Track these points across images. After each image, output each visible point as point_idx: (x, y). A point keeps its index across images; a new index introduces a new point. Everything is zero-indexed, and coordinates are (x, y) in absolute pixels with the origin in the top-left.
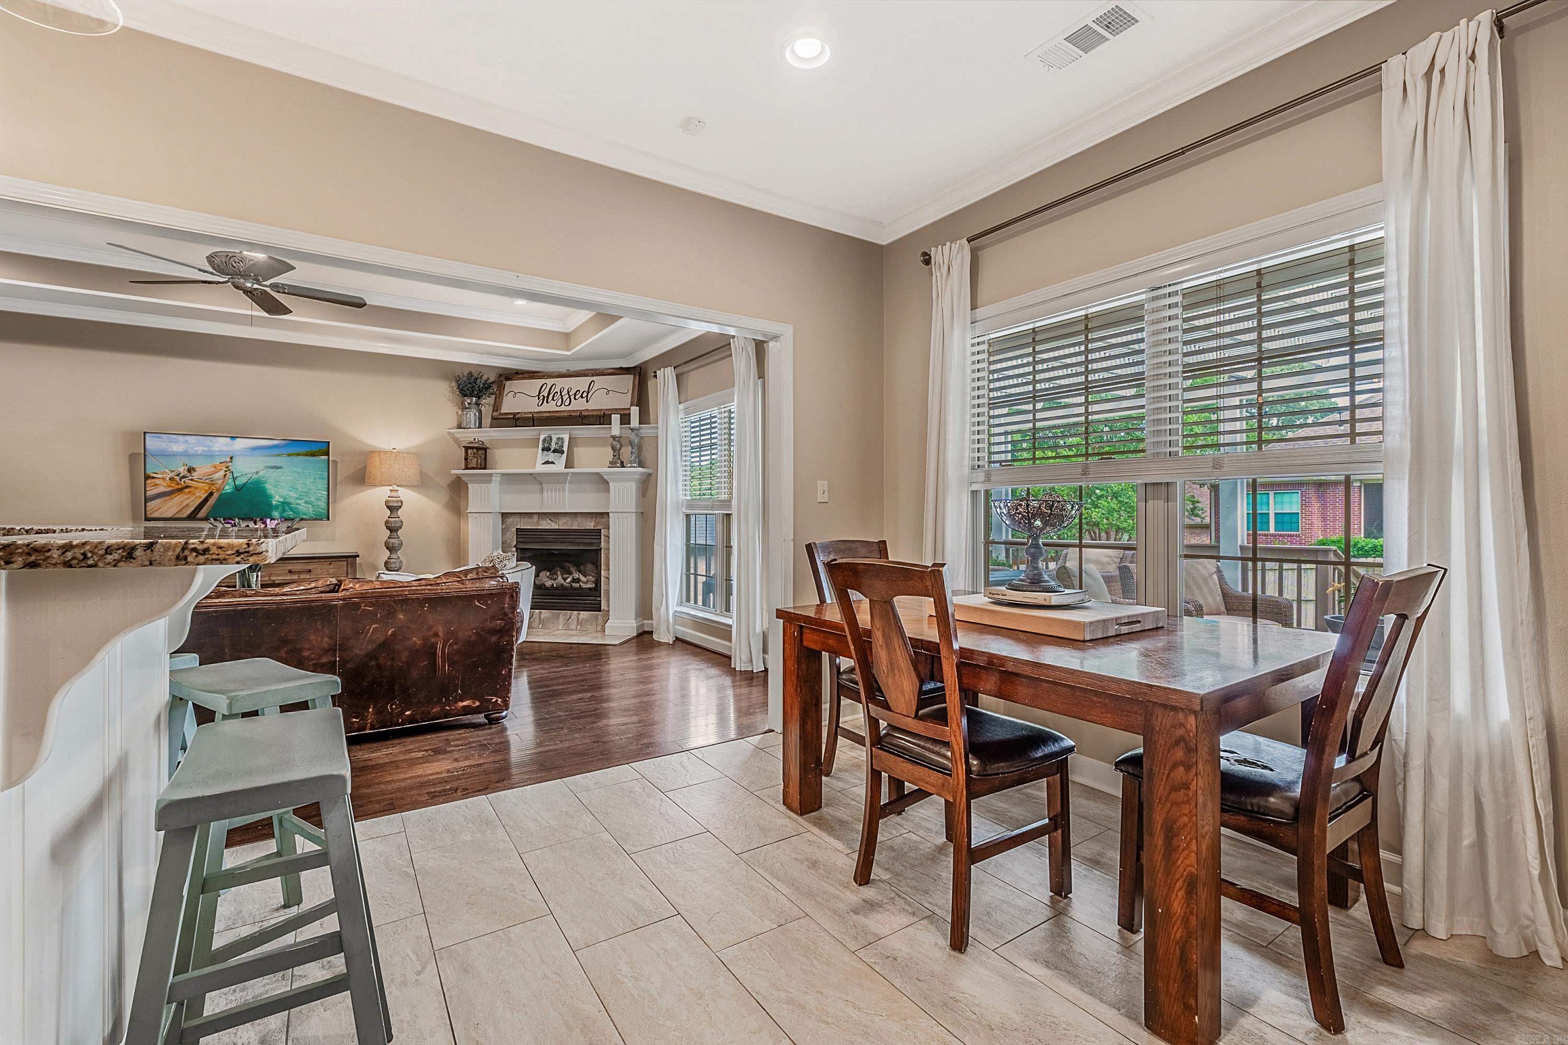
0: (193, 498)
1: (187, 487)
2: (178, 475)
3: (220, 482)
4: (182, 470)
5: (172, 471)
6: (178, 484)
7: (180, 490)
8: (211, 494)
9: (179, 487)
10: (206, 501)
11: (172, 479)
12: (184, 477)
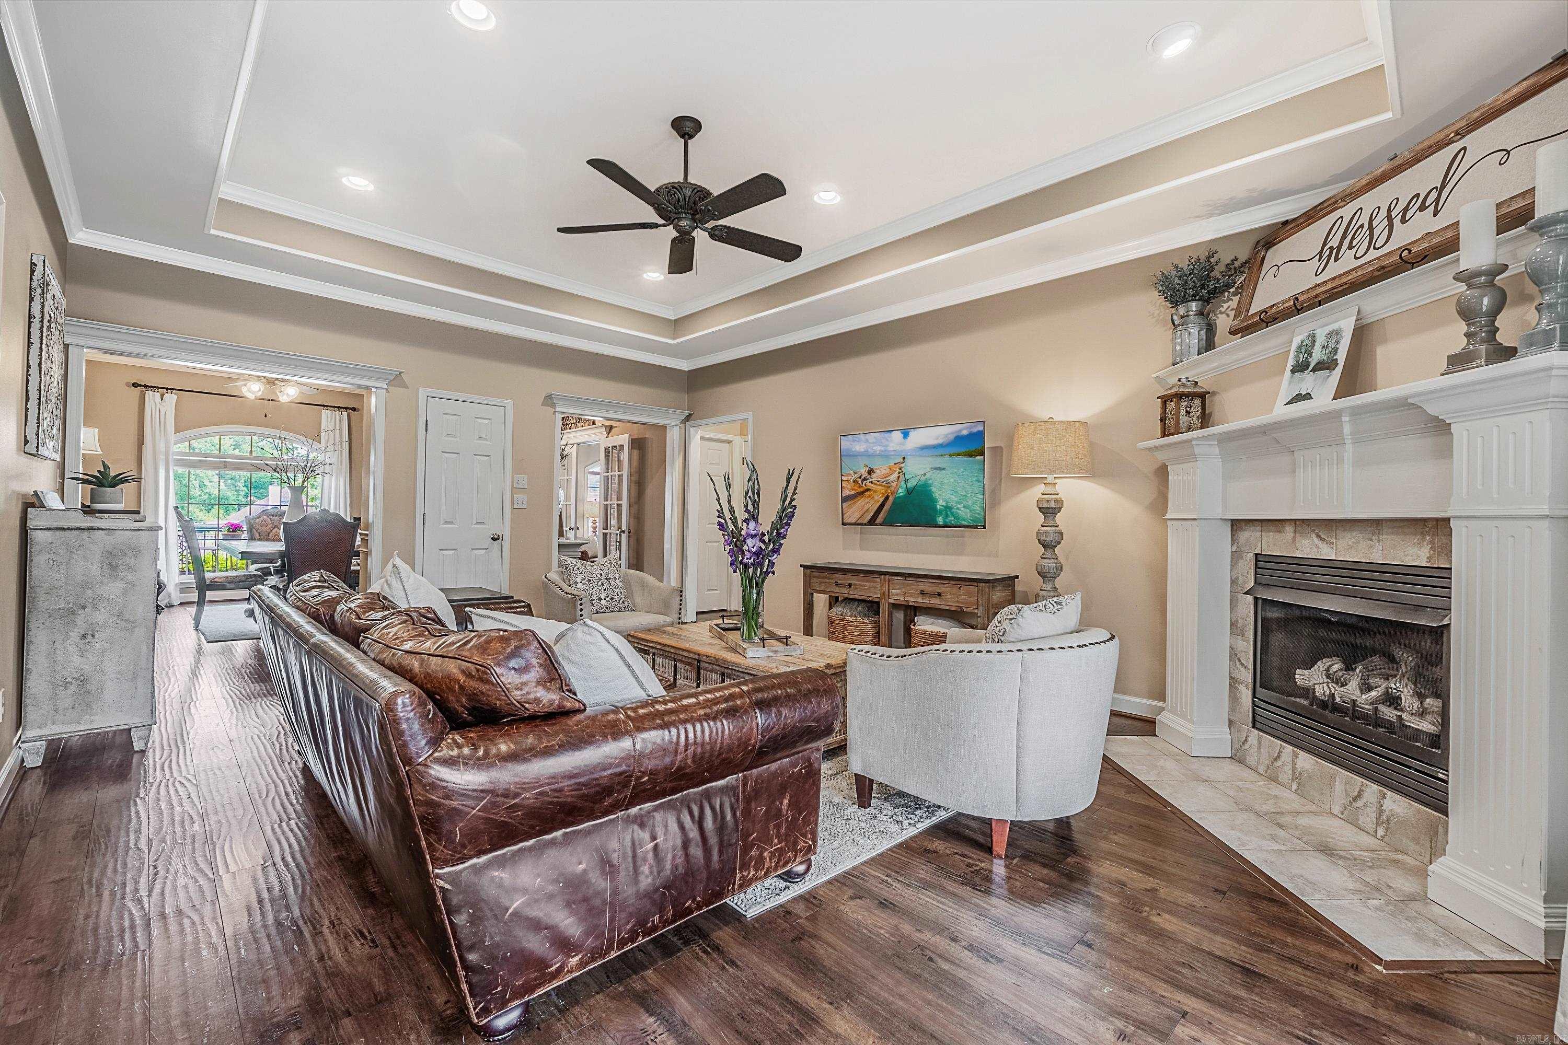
0: (872, 502)
1: (868, 490)
2: (860, 477)
3: (894, 484)
4: (863, 471)
5: (855, 473)
6: (860, 487)
7: (862, 494)
8: (887, 498)
9: (861, 490)
10: (883, 505)
11: (855, 481)
12: (865, 479)
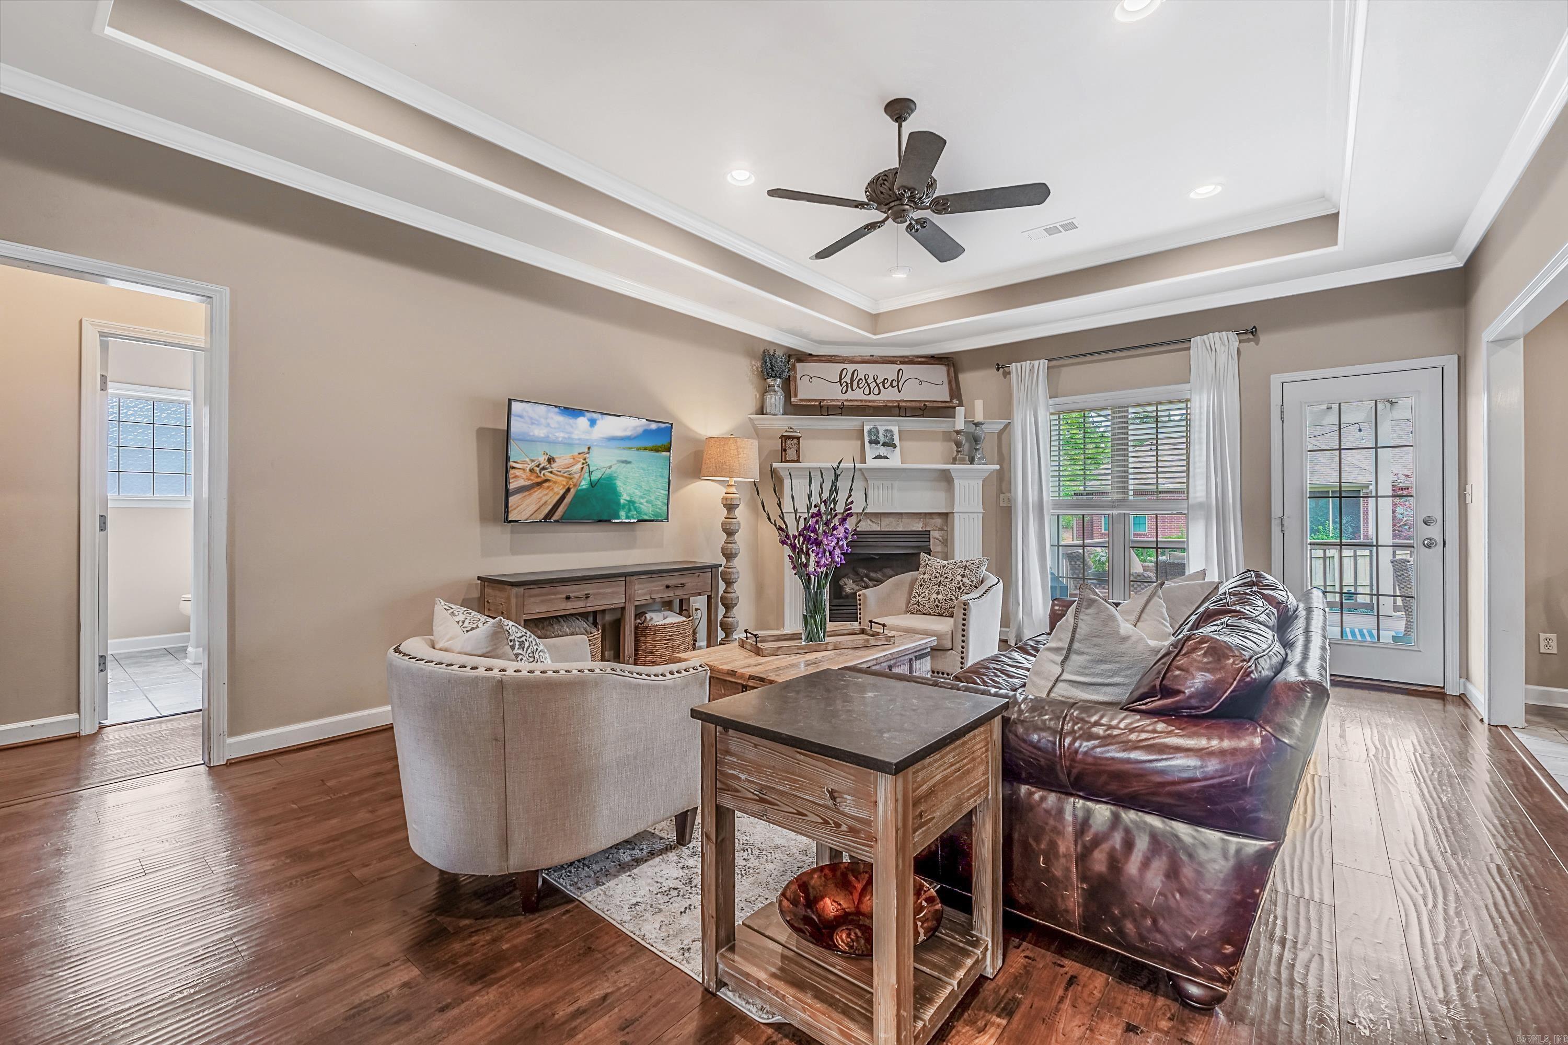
0: (551, 494)
1: (547, 481)
2: (538, 466)
3: (577, 476)
4: (543, 460)
5: (533, 461)
6: (538, 477)
7: (539, 484)
8: (568, 490)
9: (539, 480)
10: (563, 498)
11: (532, 470)
12: (544, 468)
